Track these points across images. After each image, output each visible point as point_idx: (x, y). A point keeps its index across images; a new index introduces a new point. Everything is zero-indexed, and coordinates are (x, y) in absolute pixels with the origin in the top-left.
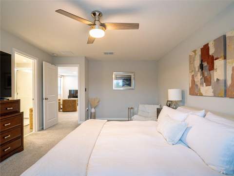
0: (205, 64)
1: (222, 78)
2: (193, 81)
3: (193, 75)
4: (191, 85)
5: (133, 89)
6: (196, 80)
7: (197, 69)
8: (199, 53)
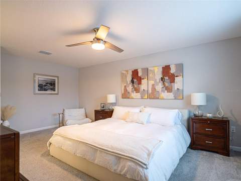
0: (135, 80)
1: (146, 89)
2: (126, 90)
3: (125, 86)
4: (123, 92)
5: (57, 94)
6: (128, 89)
7: (129, 83)
8: (130, 73)
